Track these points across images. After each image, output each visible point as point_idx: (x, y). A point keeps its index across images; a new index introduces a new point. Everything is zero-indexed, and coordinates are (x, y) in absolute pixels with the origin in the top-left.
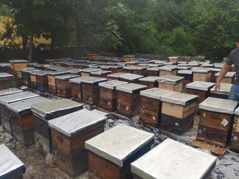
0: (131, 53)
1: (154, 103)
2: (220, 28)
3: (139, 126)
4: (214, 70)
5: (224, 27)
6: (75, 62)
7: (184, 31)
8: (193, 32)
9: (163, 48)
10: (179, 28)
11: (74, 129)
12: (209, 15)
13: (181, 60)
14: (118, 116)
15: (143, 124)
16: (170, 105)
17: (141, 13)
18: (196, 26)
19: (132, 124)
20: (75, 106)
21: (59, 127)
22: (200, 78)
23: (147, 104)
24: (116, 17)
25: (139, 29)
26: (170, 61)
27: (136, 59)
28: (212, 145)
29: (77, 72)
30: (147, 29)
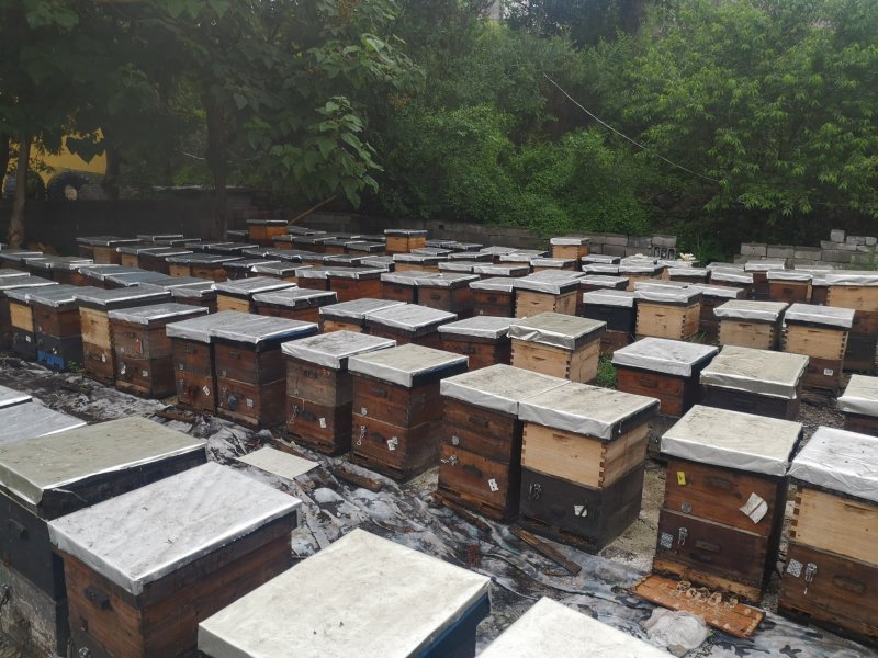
0: (412, 219)
1: (496, 427)
2: (728, 138)
3: (438, 516)
4: (709, 293)
5: (740, 137)
6: (197, 251)
7: (604, 144)
8: (635, 149)
9: (529, 202)
10: (586, 134)
11: (159, 561)
12: (691, 94)
13: (593, 249)
14: (355, 475)
15: (452, 509)
16: (554, 435)
17: (449, 75)
18: (645, 127)
19: (410, 508)
20: (172, 453)
21: (92, 551)
22: (663, 323)
23: (468, 428)
24: (357, 86)
25: (441, 132)
26: (554, 254)
27: (433, 243)
28: (712, 592)
29: (199, 293)
30: (471, 132)
